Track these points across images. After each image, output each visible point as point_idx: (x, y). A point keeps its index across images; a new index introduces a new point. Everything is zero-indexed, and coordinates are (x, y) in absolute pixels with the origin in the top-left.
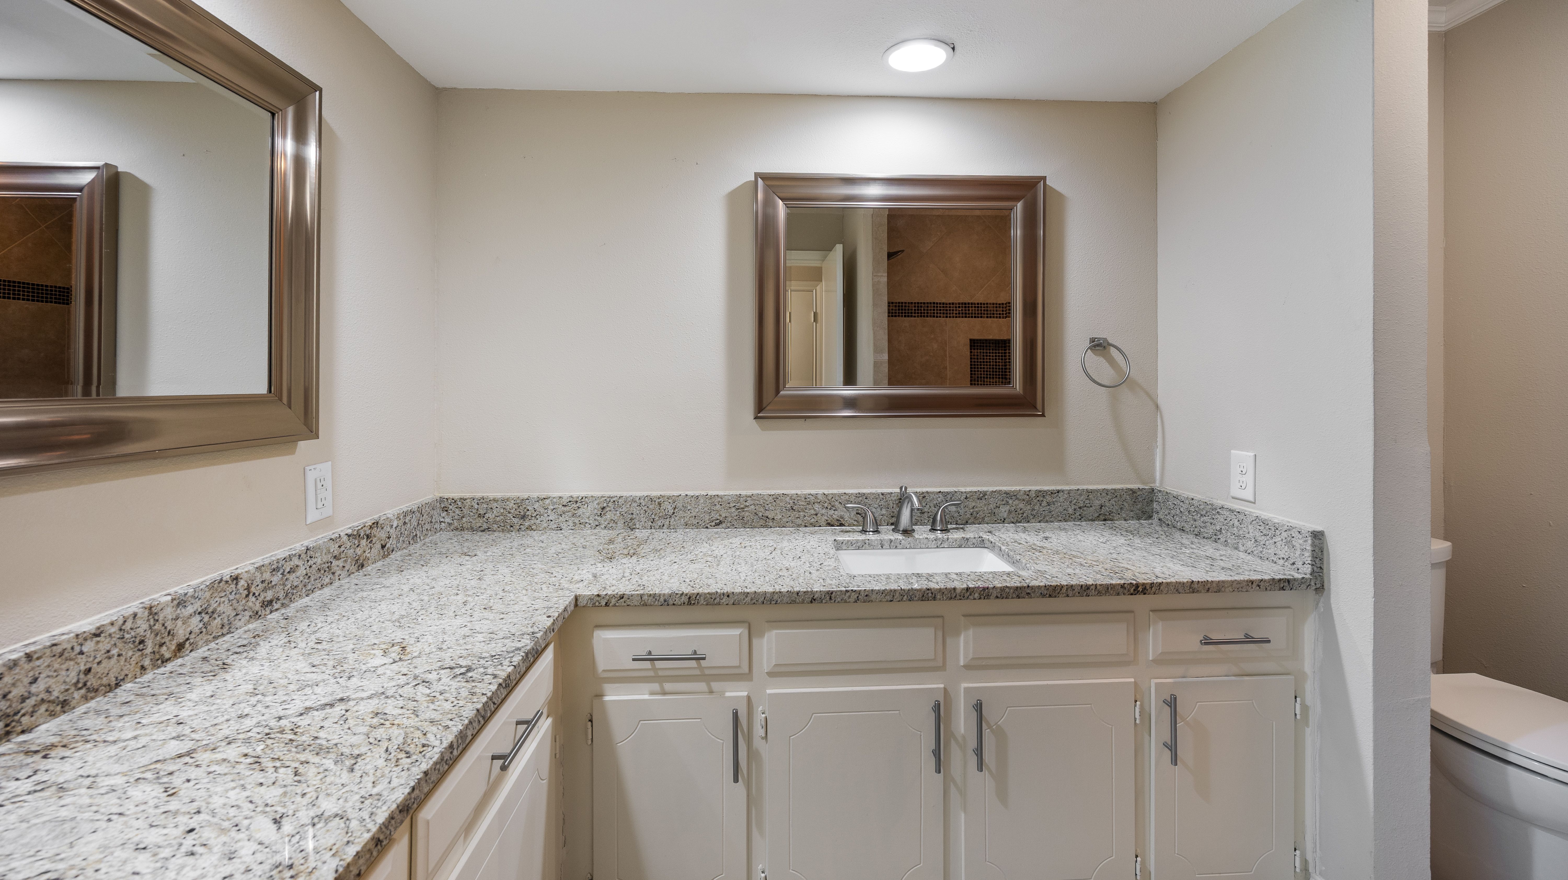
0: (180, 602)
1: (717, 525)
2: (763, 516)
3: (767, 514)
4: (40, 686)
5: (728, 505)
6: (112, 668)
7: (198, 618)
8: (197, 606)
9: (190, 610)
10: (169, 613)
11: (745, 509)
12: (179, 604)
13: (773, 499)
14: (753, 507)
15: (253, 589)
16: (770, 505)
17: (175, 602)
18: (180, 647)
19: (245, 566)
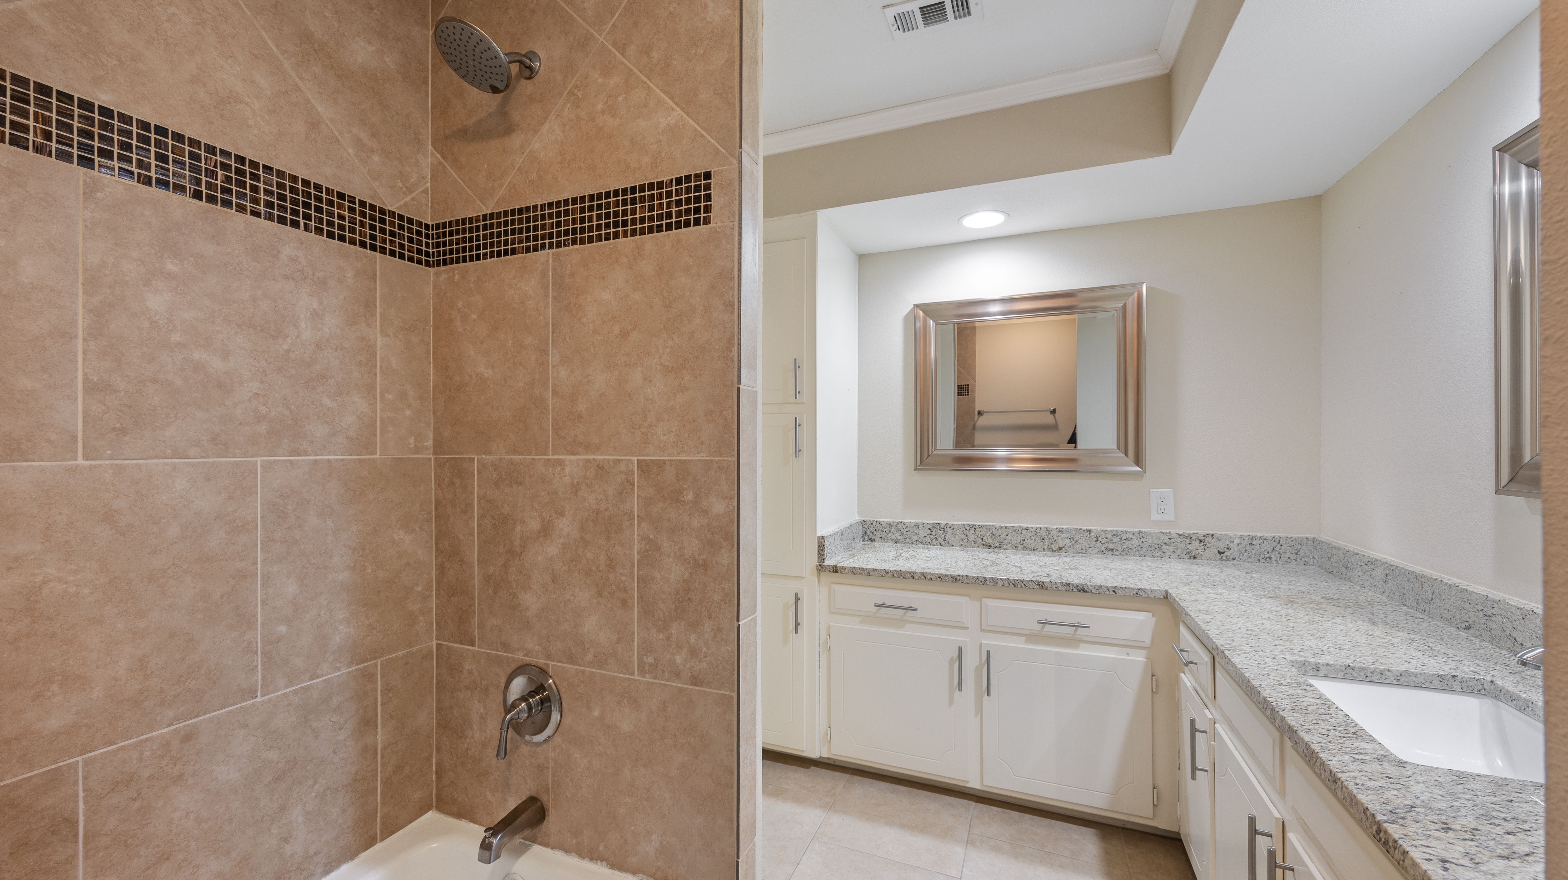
0: (1060, 531)
1: (1466, 629)
2: (1510, 635)
3: (1515, 634)
4: (1009, 538)
5: (1476, 606)
6: (1031, 543)
7: (1069, 540)
8: (1068, 535)
9: (1064, 535)
10: (1055, 533)
11: (1493, 619)
12: (1059, 531)
13: (1522, 615)
14: (1499, 617)
15: (1100, 539)
16: (1517, 623)
17: (1058, 530)
18: (1060, 548)
19: (1096, 528)
